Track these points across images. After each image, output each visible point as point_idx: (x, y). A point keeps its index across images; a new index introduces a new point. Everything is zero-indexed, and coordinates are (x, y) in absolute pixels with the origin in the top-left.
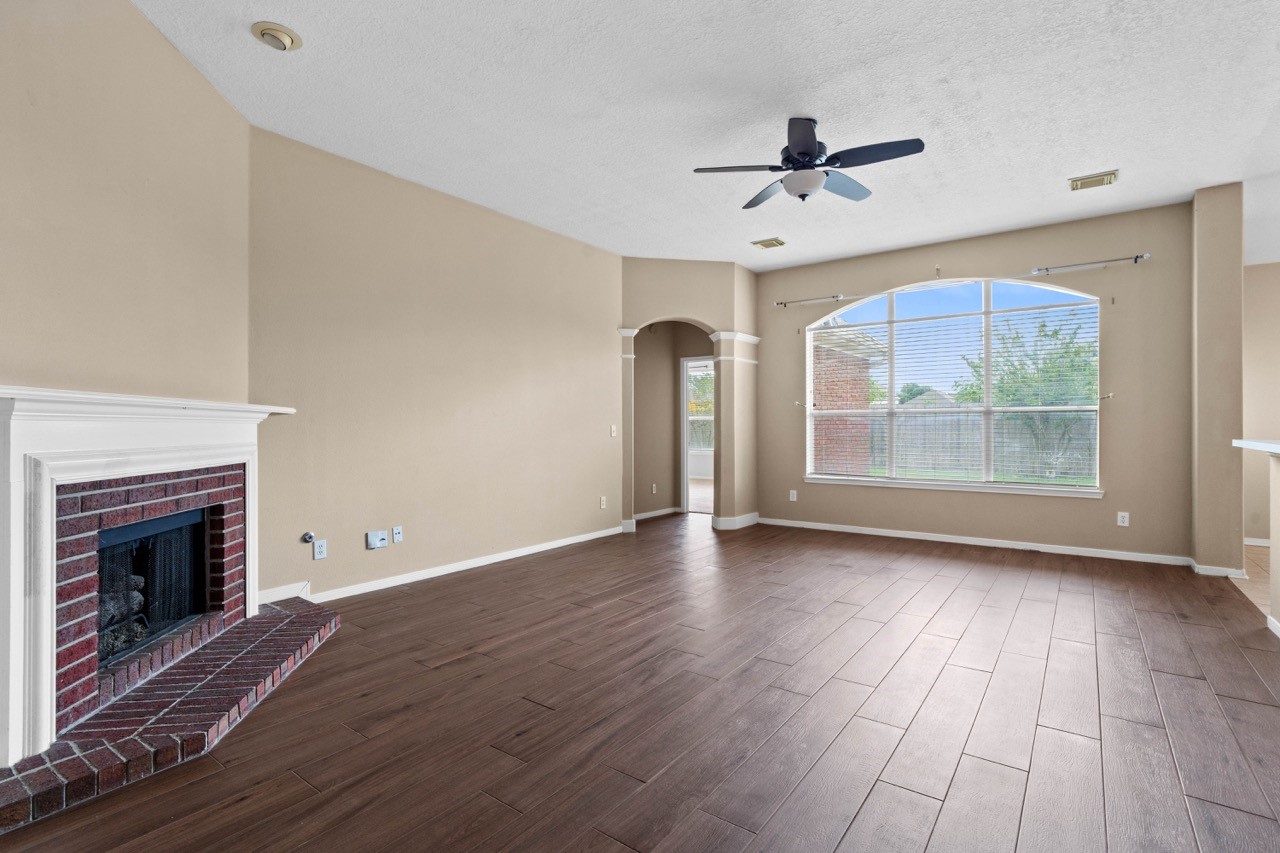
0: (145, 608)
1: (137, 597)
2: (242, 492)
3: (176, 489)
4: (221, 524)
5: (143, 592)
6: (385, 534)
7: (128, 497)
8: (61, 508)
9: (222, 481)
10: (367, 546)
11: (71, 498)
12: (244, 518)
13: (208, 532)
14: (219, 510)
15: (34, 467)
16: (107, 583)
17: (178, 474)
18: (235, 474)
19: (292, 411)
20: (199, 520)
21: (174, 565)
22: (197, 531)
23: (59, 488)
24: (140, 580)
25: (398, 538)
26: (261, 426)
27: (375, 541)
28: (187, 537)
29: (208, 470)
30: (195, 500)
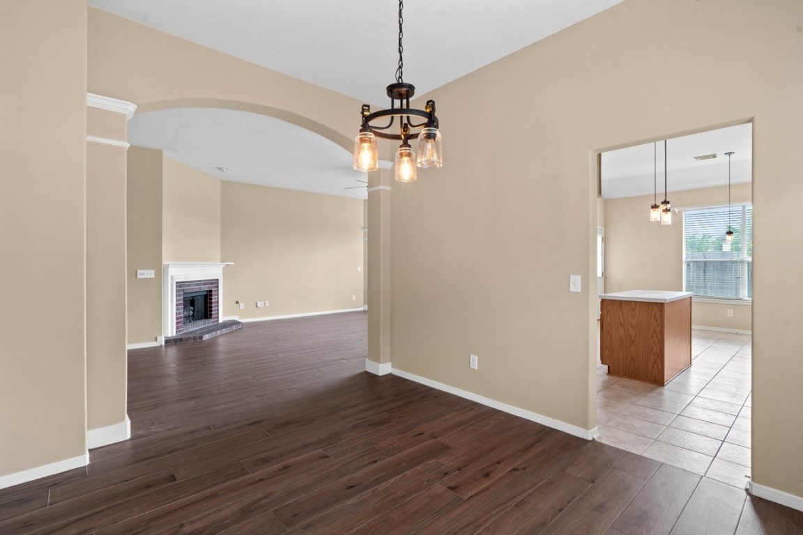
0: (193, 316)
1: (191, 313)
2: (218, 287)
3: (200, 285)
4: (211, 295)
5: (193, 311)
6: (263, 303)
7: (189, 285)
8: (177, 287)
9: (212, 283)
10: (257, 306)
11: (179, 284)
12: (218, 295)
13: (209, 297)
14: (211, 291)
15: (172, 277)
16: (185, 306)
17: (200, 281)
18: (216, 282)
19: (233, 264)
20: (206, 293)
21: (200, 304)
22: (206, 297)
23: (177, 283)
24: (192, 308)
25: (267, 305)
26: (224, 269)
27: (259, 305)
28: (203, 298)
29: (208, 280)
30: (206, 288)
